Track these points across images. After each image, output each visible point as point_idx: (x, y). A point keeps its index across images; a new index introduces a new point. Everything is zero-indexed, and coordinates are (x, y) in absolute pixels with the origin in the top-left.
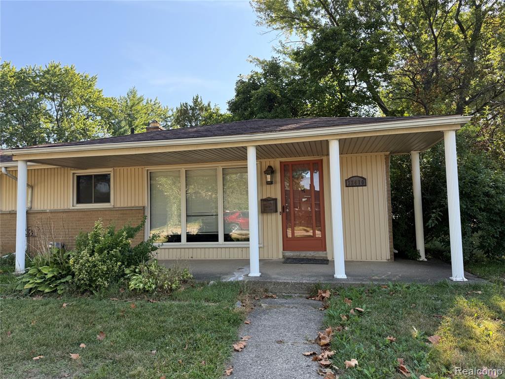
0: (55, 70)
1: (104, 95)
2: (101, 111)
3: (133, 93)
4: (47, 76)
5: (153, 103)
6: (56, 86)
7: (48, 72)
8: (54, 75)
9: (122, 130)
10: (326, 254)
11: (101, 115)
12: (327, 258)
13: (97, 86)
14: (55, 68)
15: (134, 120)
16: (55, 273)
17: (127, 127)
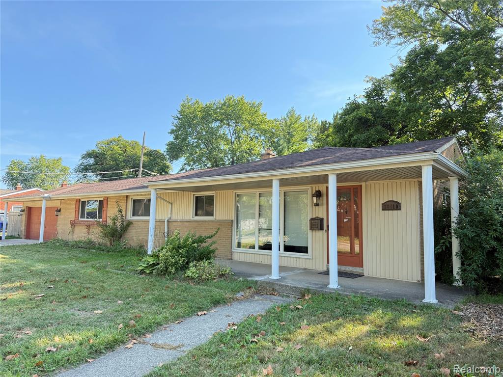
0: (230, 102)
1: (269, 118)
2: (264, 132)
3: (291, 113)
4: (224, 107)
5: (310, 119)
6: (230, 115)
7: (224, 104)
8: (229, 106)
9: (281, 147)
10: (363, 270)
11: (264, 135)
12: (363, 274)
13: (262, 111)
14: (230, 100)
15: (291, 138)
16: (155, 262)
17: (285, 144)
